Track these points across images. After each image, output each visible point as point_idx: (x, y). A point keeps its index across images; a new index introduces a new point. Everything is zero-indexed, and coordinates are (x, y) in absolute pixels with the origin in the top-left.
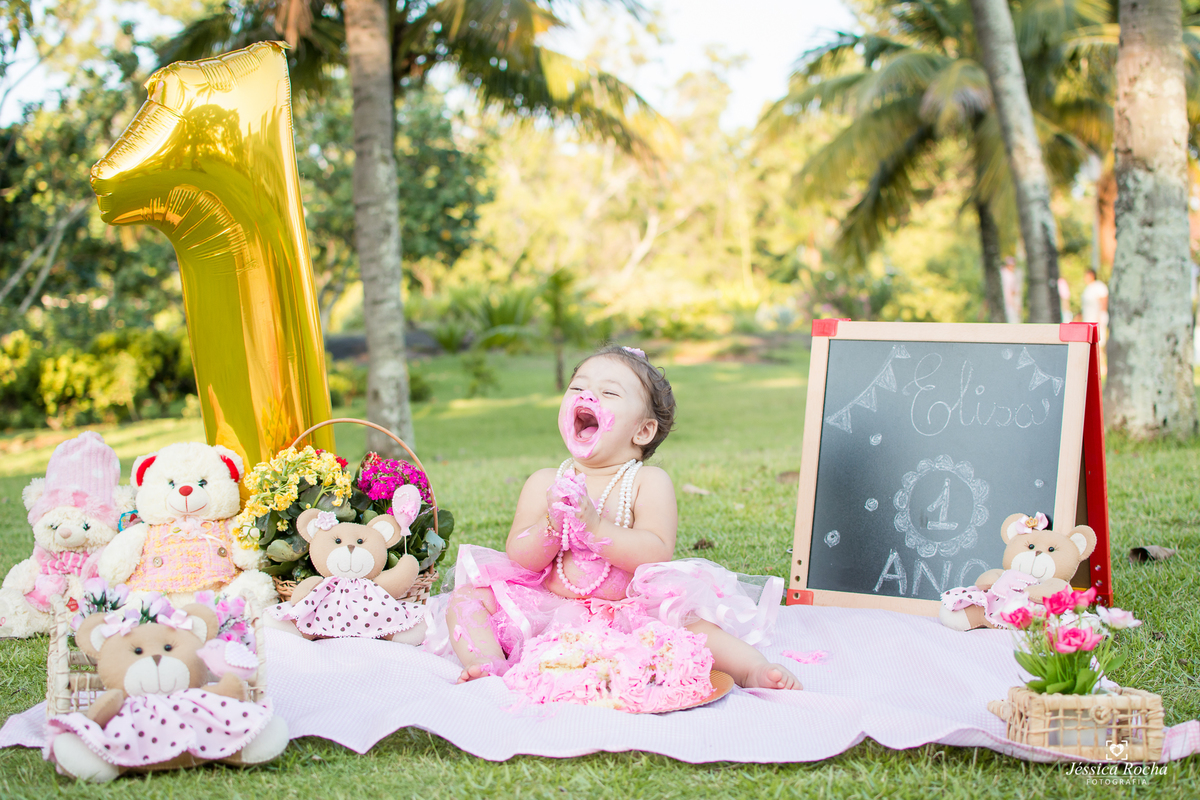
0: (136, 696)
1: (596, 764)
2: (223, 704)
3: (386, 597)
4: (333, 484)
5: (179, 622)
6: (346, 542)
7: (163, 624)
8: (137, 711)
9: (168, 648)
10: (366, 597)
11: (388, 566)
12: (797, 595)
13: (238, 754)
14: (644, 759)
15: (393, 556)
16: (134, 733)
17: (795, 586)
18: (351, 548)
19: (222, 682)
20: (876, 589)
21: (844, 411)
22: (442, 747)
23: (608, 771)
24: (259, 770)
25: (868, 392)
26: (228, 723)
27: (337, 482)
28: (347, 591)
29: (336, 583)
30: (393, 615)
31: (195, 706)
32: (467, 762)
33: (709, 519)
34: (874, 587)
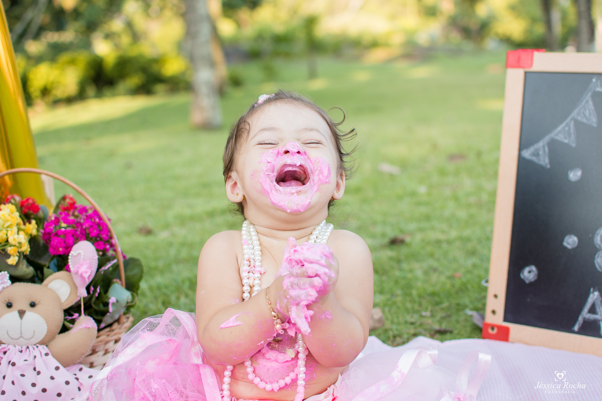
3: (57, 368)
4: (7, 241)
6: (17, 306)
10: (35, 369)
11: (64, 329)
12: (493, 329)
17: (490, 319)
18: (22, 313)
20: (576, 328)
21: (540, 144)
25: (568, 125)
27: (10, 240)
28: (14, 364)
29: (5, 353)
30: (64, 389)
34: (574, 325)
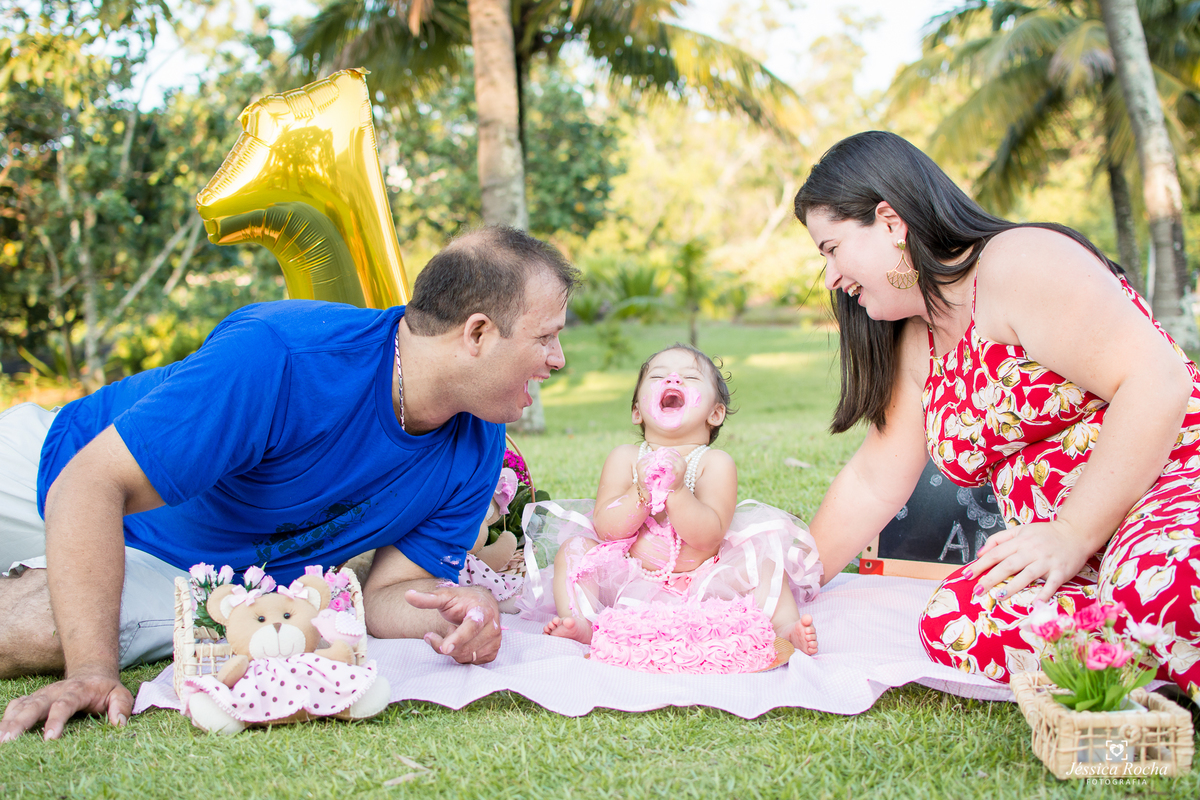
0: (260, 659)
1: (658, 717)
2: (334, 667)
3: (487, 570)
5: (297, 592)
7: (283, 594)
8: (260, 673)
9: (287, 616)
11: (489, 542)
13: (347, 710)
14: (700, 711)
15: (494, 532)
16: (258, 693)
17: (866, 555)
19: (332, 648)
20: (941, 558)
22: (524, 703)
23: (668, 723)
24: (365, 723)
26: (338, 684)
30: (494, 586)
31: (310, 669)
32: (545, 715)
33: (802, 493)
34: (939, 556)
